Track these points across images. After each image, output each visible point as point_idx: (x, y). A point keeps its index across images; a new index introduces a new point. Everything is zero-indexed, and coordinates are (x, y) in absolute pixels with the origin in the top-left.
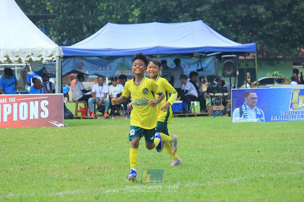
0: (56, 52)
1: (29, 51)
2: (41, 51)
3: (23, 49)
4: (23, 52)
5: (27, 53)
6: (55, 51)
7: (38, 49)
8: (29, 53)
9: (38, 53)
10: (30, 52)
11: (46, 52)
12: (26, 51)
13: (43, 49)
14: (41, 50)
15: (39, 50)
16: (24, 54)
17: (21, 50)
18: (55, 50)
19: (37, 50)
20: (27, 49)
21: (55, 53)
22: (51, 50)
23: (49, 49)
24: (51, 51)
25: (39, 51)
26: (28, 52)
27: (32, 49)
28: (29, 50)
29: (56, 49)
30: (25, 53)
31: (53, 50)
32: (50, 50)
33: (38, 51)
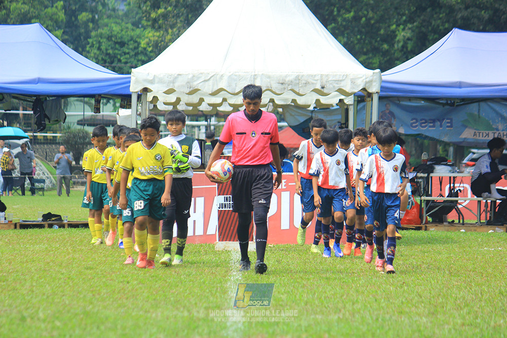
0: (374, 84)
1: (317, 80)
2: (341, 81)
3: (303, 76)
4: (305, 82)
5: (313, 84)
6: (371, 82)
7: (336, 75)
8: (316, 84)
9: (336, 85)
10: (319, 82)
11: (353, 82)
12: (310, 80)
13: (347, 75)
14: (341, 79)
15: (337, 78)
16: (305, 86)
17: (298, 78)
18: (371, 78)
19: (334, 79)
20: (312, 76)
21: (372, 84)
22: (364, 78)
23: (360, 76)
24: (362, 82)
25: (338, 80)
26: (315, 82)
27: (322, 75)
28: (316, 78)
29: (375, 77)
30: (307, 83)
31: (367, 80)
32: (362, 77)
33: (336, 81)
